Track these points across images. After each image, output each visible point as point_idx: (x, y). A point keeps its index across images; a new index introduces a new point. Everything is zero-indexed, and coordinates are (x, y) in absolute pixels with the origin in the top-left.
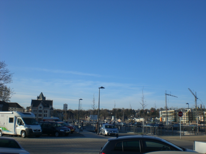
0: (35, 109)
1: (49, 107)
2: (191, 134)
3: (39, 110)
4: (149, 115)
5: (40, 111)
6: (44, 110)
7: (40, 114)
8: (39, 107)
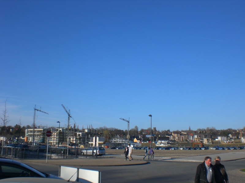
2: (60, 157)
4: (11, 134)
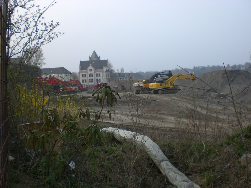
0: (84, 73)
3: (89, 74)
6: (96, 73)
8: (89, 70)
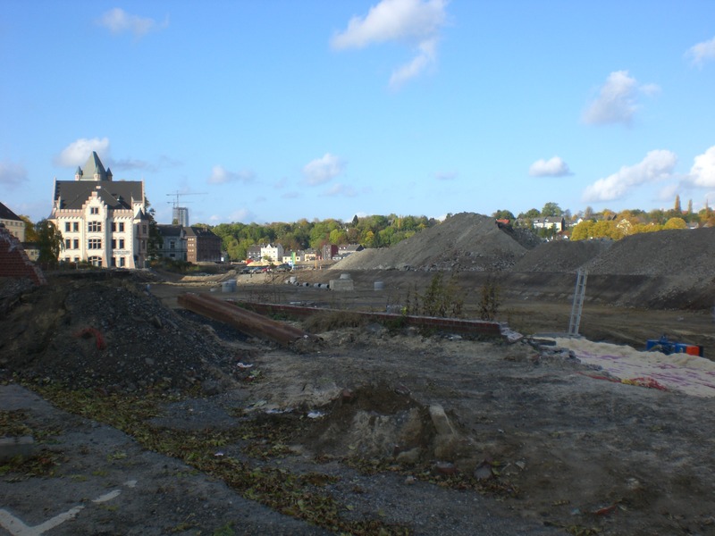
0: (72, 220)
1: (129, 207)
3: (90, 223)
5: (94, 227)
7: (95, 241)
8: (88, 211)
